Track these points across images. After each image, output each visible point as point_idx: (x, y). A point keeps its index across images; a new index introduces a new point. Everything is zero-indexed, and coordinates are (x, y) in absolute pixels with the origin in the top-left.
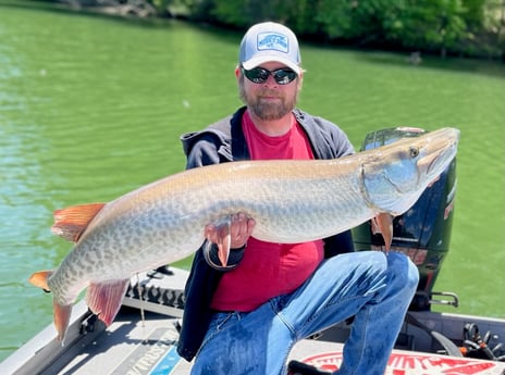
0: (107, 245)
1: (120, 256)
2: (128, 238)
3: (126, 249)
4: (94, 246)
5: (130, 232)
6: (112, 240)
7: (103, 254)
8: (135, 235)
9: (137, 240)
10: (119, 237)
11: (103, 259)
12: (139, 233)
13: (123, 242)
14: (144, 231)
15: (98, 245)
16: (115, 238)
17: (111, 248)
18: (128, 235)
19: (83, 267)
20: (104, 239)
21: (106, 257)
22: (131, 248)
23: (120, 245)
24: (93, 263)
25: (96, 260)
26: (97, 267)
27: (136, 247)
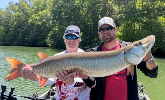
0: (45, 69)
1: (48, 73)
2: (50, 70)
3: (49, 72)
4: (42, 68)
5: (51, 68)
6: (46, 69)
7: (44, 71)
8: (52, 69)
9: (52, 71)
10: (48, 68)
11: (43, 72)
12: (53, 69)
13: (49, 70)
14: (54, 70)
15: (43, 68)
16: (47, 68)
17: (46, 70)
18: (50, 69)
19: (38, 72)
20: (45, 67)
21: (44, 72)
22: (50, 72)
23: (48, 71)
24: (41, 72)
25: (42, 72)
26: (41, 74)
27: (52, 73)
